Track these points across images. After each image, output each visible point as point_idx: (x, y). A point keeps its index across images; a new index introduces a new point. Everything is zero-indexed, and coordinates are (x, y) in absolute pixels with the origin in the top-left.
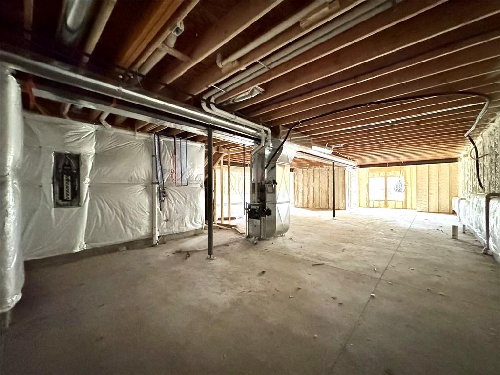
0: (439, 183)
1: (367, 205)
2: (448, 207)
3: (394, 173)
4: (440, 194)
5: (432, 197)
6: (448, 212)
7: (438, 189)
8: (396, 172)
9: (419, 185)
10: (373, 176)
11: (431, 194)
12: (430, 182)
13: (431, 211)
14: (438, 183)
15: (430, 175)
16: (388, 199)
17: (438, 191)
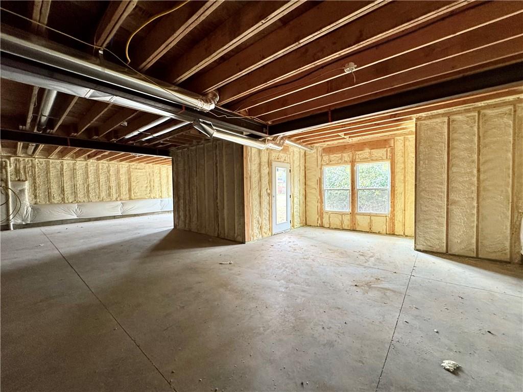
0: (479, 171)
1: (319, 222)
2: (507, 244)
3: (370, 153)
4: (482, 203)
5: (456, 211)
6: (507, 257)
7: (474, 188)
8: (372, 151)
9: (423, 179)
10: (329, 163)
11: (455, 202)
12: (454, 169)
13: (455, 250)
14: (475, 171)
15: (454, 148)
16: (358, 211)
17: (475, 195)
